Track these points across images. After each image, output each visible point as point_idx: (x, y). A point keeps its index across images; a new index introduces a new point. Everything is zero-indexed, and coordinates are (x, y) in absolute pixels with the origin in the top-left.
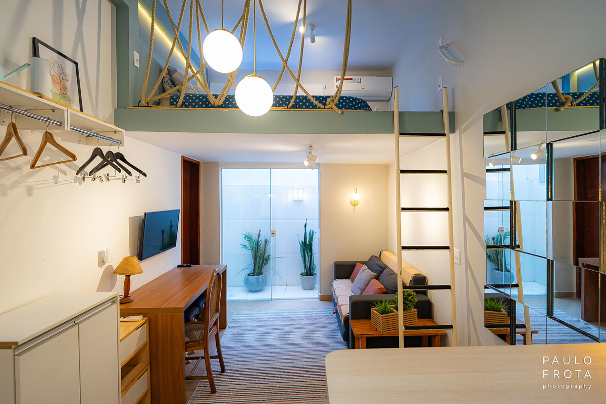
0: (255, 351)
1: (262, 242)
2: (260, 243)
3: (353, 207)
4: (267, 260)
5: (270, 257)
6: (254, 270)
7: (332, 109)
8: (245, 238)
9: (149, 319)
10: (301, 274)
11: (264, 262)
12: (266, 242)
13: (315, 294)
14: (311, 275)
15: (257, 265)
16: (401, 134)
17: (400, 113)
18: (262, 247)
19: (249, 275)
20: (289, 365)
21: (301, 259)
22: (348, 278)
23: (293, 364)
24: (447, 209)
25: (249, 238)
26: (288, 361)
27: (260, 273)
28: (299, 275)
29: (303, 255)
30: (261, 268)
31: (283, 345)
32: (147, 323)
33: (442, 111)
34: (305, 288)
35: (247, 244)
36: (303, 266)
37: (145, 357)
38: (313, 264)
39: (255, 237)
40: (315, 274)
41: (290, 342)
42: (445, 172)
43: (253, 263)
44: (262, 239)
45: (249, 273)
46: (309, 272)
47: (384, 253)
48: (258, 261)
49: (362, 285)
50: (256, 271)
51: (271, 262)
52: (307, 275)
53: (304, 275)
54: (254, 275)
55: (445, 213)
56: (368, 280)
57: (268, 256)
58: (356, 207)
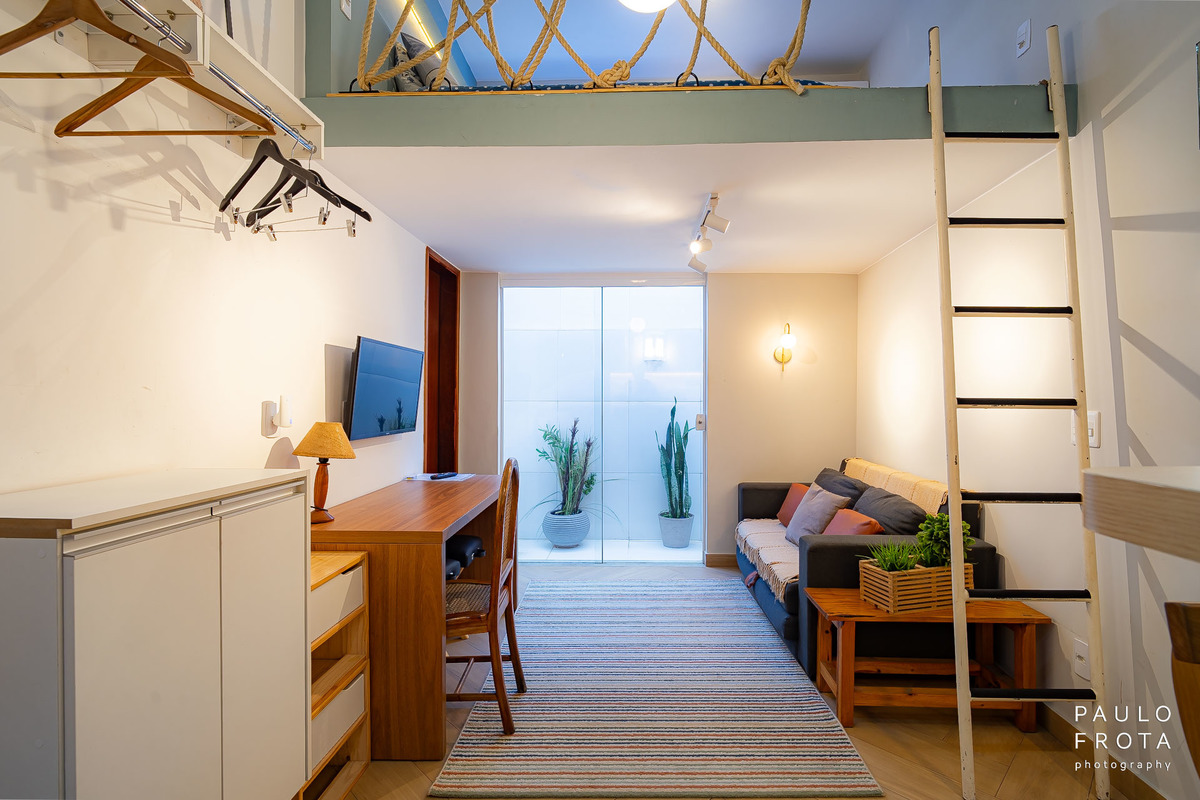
0: (585, 656)
1: (580, 447)
2: (575, 448)
3: (779, 366)
4: (590, 482)
5: (597, 478)
6: (564, 504)
7: (782, 84)
8: (545, 437)
9: (369, 555)
10: (662, 515)
11: (584, 487)
12: (589, 445)
13: (695, 555)
14: (683, 515)
15: (570, 494)
16: (948, 135)
17: (946, 91)
18: (579, 457)
19: (553, 513)
20: (666, 685)
21: (661, 483)
22: (774, 517)
23: (673, 685)
24: (1068, 310)
25: (553, 438)
26: (660, 678)
27: (576, 511)
28: (657, 517)
29: (665, 473)
30: (579, 500)
31: (644, 645)
32: (366, 564)
33: (1045, 84)
34: (668, 544)
35: (548, 450)
36: (667, 498)
37: (360, 640)
38: (687, 494)
39: (566, 436)
40: (691, 515)
41: (659, 641)
42: (1061, 221)
43: (560, 489)
44: (580, 440)
45: (552, 510)
46: (678, 509)
47: (852, 463)
48: (571, 483)
49: (815, 525)
50: (569, 504)
51: (595, 488)
52: (674, 516)
53: (667, 517)
54: (563, 514)
55: (1062, 321)
56: (828, 511)
57: (592, 477)
58: (785, 366)
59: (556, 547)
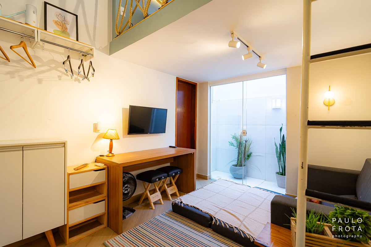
1: (243, 142)
3: (327, 108)
4: (250, 156)
5: (252, 154)
6: (238, 162)
8: (233, 138)
9: (108, 167)
10: (277, 173)
12: (246, 141)
21: (276, 160)
27: (242, 165)
36: (278, 166)
39: (239, 138)
44: (243, 140)
45: (233, 164)
46: (283, 172)
51: (252, 158)
52: (282, 174)
53: (279, 174)
54: (236, 166)
57: (250, 154)
58: (330, 108)
59: (235, 178)
